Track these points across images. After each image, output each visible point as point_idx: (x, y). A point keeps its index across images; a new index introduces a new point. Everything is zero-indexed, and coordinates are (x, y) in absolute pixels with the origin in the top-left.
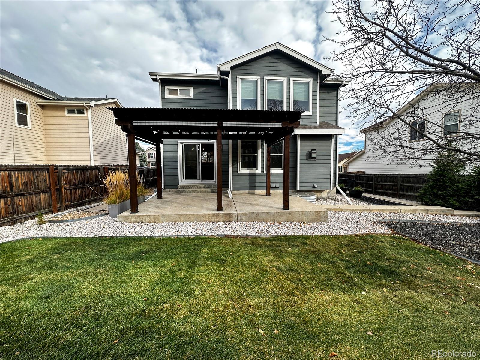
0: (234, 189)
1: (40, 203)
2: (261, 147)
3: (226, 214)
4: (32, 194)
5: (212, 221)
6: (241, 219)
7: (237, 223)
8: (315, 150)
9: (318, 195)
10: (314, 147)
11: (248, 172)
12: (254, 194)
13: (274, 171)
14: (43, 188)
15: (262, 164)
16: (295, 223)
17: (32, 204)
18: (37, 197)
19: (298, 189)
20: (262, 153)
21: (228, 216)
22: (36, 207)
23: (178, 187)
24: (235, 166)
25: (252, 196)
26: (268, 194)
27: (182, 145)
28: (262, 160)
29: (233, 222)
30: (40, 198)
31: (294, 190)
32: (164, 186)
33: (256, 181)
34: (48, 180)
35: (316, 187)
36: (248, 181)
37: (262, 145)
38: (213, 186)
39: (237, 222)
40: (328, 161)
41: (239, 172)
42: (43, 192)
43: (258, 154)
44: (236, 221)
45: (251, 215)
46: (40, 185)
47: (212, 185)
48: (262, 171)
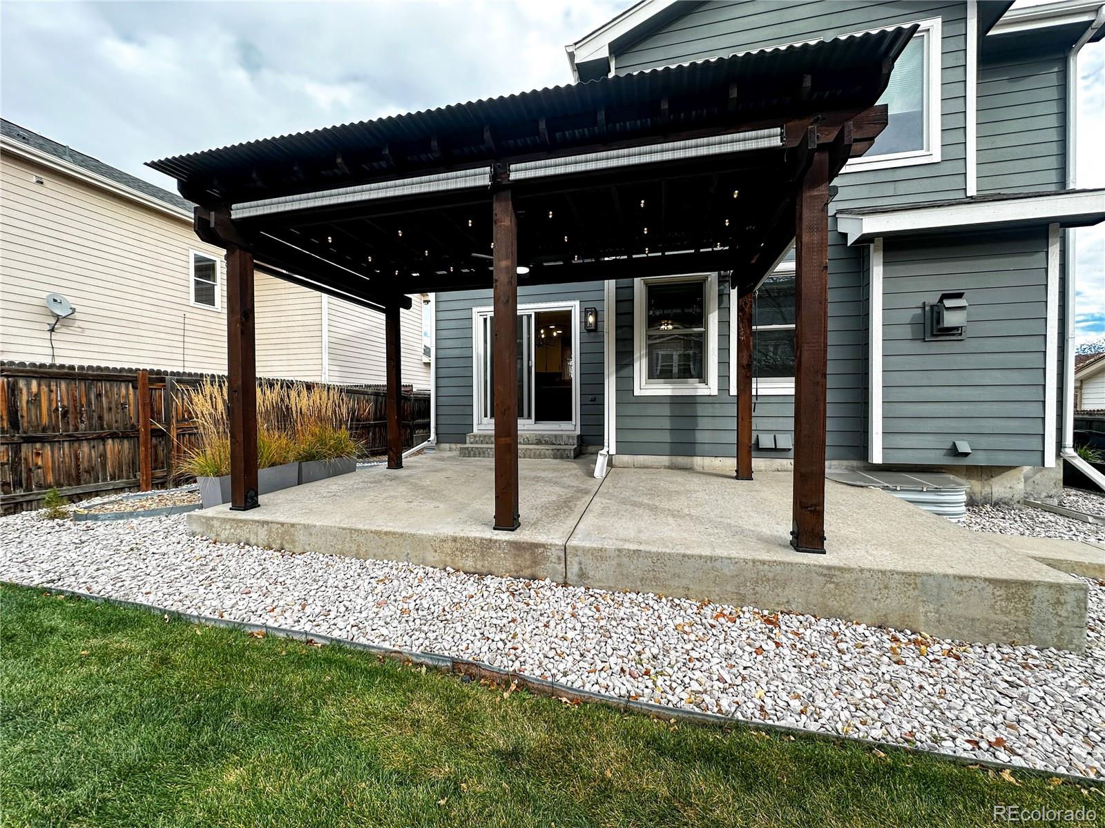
0: (622, 447)
1: (104, 465)
2: (720, 302)
3: (518, 547)
4: (79, 440)
5: (467, 569)
6: (582, 575)
7: (560, 591)
8: (959, 296)
9: (977, 486)
10: (952, 286)
11: (669, 393)
12: (689, 469)
13: (765, 387)
14: (115, 425)
15: (724, 363)
16: (861, 629)
17: (78, 466)
18: (94, 447)
19: (877, 457)
20: (724, 323)
21: (527, 556)
22: (88, 472)
23: (468, 439)
24: (624, 373)
25: (679, 478)
26: (744, 473)
27: (485, 320)
28: (724, 350)
29: (548, 581)
30: (105, 450)
31: (855, 463)
32: (437, 434)
33: (697, 425)
34: (132, 408)
35: (966, 454)
36: (666, 424)
37: (723, 297)
38: (565, 439)
39: (565, 585)
40: (1034, 344)
41: (637, 392)
42: (114, 436)
43: (706, 328)
44: (561, 580)
45: (625, 560)
46: (106, 416)
47: (562, 436)
48: (723, 388)
